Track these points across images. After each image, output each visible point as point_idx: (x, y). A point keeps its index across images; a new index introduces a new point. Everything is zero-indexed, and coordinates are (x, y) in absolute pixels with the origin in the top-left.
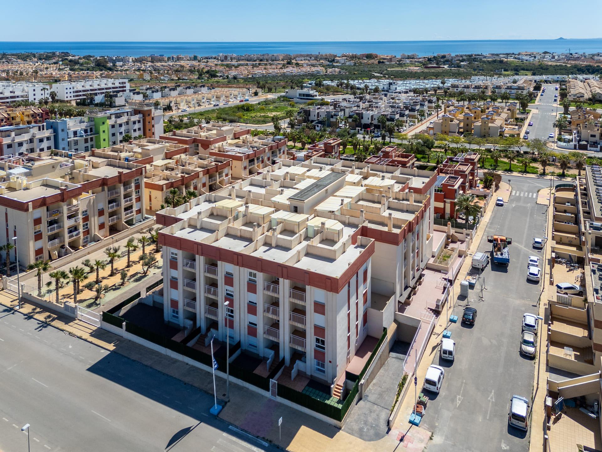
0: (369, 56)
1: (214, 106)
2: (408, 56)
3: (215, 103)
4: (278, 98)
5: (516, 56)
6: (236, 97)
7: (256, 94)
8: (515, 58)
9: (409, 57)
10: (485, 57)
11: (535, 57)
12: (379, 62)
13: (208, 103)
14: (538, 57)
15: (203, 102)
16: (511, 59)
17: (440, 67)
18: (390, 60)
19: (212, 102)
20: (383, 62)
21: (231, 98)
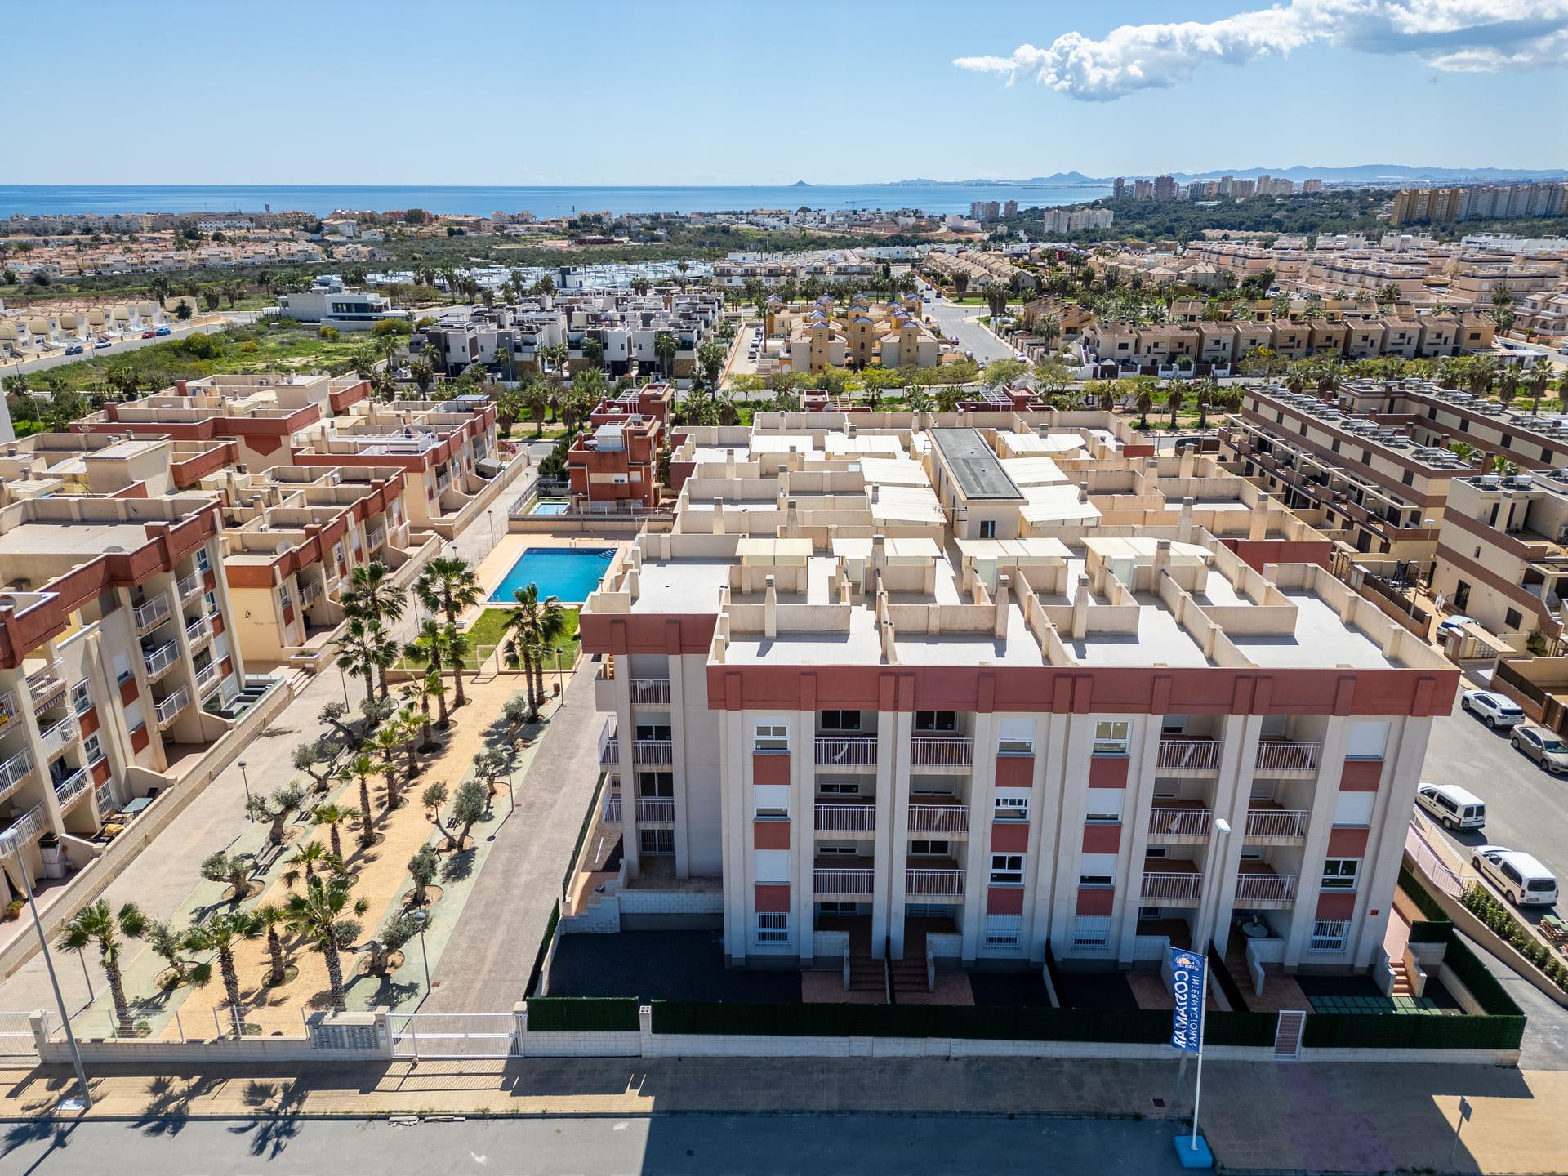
0: (415, 217)
1: (68, 353)
2: (513, 217)
3: (66, 345)
4: (260, 320)
5: (751, 217)
6: (123, 323)
7: (183, 313)
8: (751, 223)
9: (514, 220)
10: (688, 220)
11: (787, 220)
12: (451, 233)
13: (39, 347)
14: (793, 220)
15: (25, 344)
16: (743, 226)
17: (612, 242)
18: (477, 225)
19: (55, 344)
20: (460, 232)
21: (110, 328)
